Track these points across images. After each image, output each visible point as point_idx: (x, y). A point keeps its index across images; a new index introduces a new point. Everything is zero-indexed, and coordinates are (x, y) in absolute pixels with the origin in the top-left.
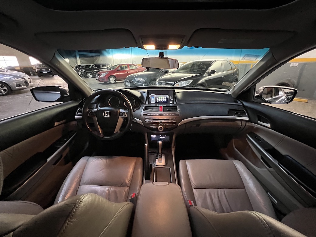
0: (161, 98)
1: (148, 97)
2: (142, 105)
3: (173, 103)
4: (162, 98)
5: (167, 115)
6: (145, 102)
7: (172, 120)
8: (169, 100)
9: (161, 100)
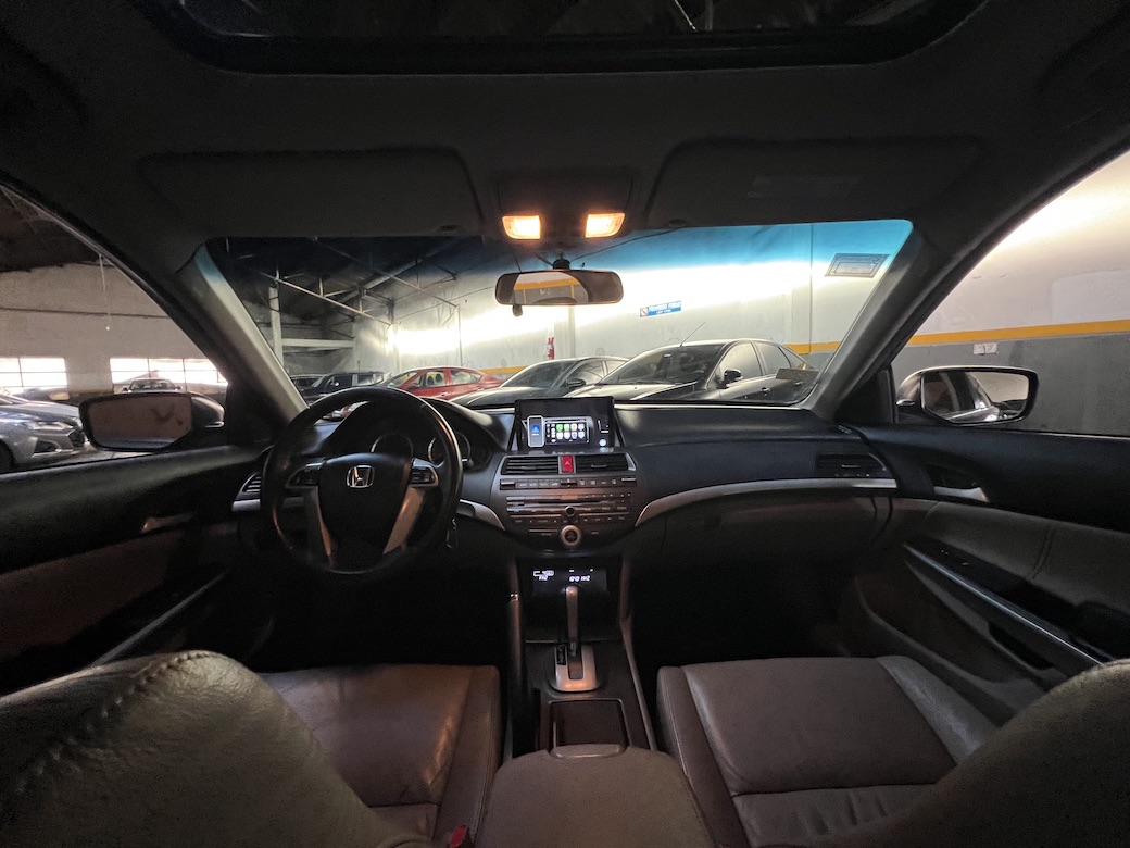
0: (567, 427)
1: (518, 428)
2: (496, 456)
3: (610, 445)
4: (571, 429)
5: (593, 483)
6: (506, 447)
7: (613, 502)
8: (593, 435)
9: (567, 436)
